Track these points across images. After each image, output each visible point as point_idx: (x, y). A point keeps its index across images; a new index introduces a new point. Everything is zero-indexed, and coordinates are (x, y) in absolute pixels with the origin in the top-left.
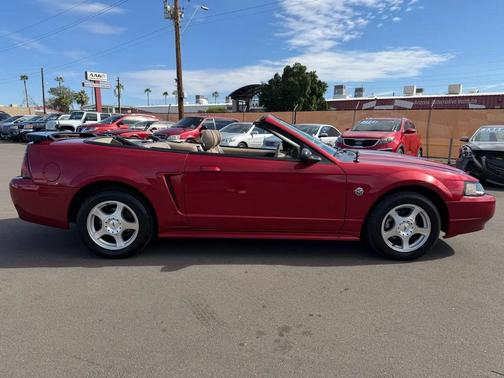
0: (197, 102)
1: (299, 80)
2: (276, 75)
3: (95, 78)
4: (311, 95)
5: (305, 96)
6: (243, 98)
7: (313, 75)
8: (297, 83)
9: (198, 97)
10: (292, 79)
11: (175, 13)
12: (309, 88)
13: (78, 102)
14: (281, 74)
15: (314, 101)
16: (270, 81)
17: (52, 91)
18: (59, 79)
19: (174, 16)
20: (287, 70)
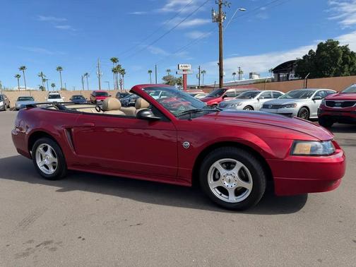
0: (250, 78)
2: (311, 51)
3: (184, 68)
5: (336, 66)
6: (284, 71)
7: (345, 48)
8: (328, 55)
9: (251, 74)
10: (324, 53)
11: (220, 17)
12: (340, 59)
13: (178, 84)
14: (315, 50)
15: (346, 69)
16: (304, 57)
17: (164, 78)
18: (168, 71)
19: (219, 19)
20: (321, 47)
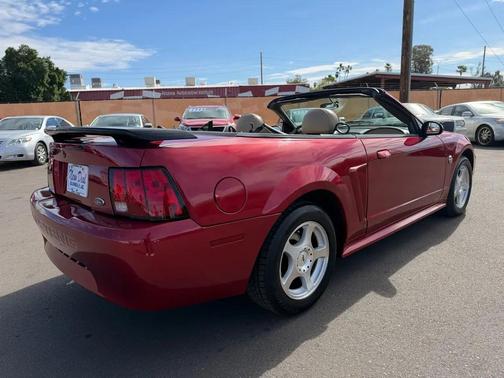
1: (32, 66)
4: (51, 84)
5: (43, 85)
7: (48, 61)
8: (30, 69)
10: (22, 65)
12: (46, 77)
15: (56, 91)
20: (11, 53)
